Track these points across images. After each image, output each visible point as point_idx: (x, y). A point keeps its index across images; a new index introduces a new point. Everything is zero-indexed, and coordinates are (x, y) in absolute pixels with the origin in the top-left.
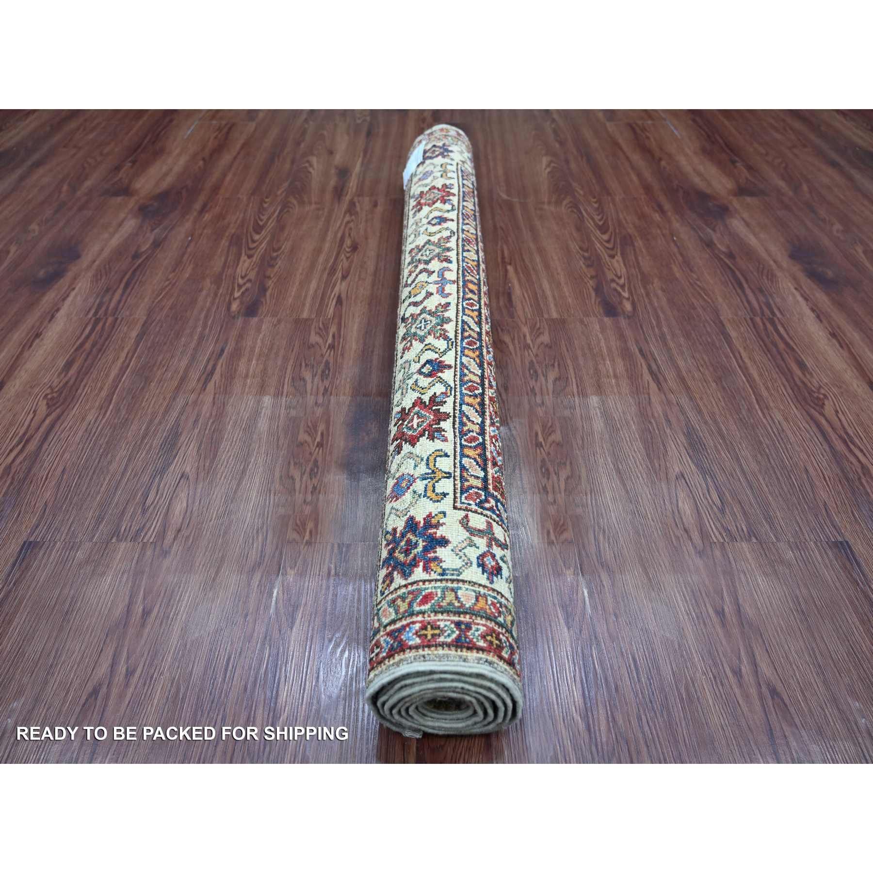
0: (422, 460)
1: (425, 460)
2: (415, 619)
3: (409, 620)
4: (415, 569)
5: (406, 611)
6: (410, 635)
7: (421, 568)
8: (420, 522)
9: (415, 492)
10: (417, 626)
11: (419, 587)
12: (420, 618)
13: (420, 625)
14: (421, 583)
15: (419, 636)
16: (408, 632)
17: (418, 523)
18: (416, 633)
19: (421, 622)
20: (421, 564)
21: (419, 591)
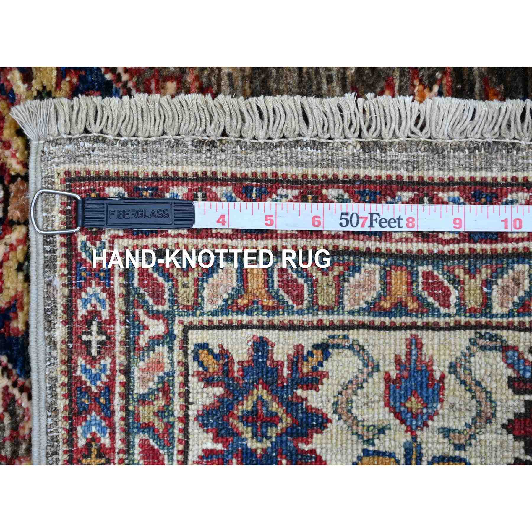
0: (459, 447)
1: (457, 453)
2: (119, 436)
3: (119, 423)
4: (211, 435)
5: (137, 417)
6: (94, 429)
7: (210, 445)
8: (307, 443)
9: (382, 430)
10: (106, 441)
11: (176, 443)
12: (119, 445)
13: (108, 446)
14: (181, 447)
15: (88, 445)
16: (99, 424)
17: (307, 438)
18: (94, 439)
19: (113, 448)
20: (219, 447)
21: (169, 445)
